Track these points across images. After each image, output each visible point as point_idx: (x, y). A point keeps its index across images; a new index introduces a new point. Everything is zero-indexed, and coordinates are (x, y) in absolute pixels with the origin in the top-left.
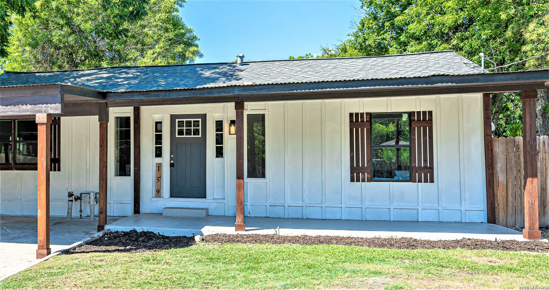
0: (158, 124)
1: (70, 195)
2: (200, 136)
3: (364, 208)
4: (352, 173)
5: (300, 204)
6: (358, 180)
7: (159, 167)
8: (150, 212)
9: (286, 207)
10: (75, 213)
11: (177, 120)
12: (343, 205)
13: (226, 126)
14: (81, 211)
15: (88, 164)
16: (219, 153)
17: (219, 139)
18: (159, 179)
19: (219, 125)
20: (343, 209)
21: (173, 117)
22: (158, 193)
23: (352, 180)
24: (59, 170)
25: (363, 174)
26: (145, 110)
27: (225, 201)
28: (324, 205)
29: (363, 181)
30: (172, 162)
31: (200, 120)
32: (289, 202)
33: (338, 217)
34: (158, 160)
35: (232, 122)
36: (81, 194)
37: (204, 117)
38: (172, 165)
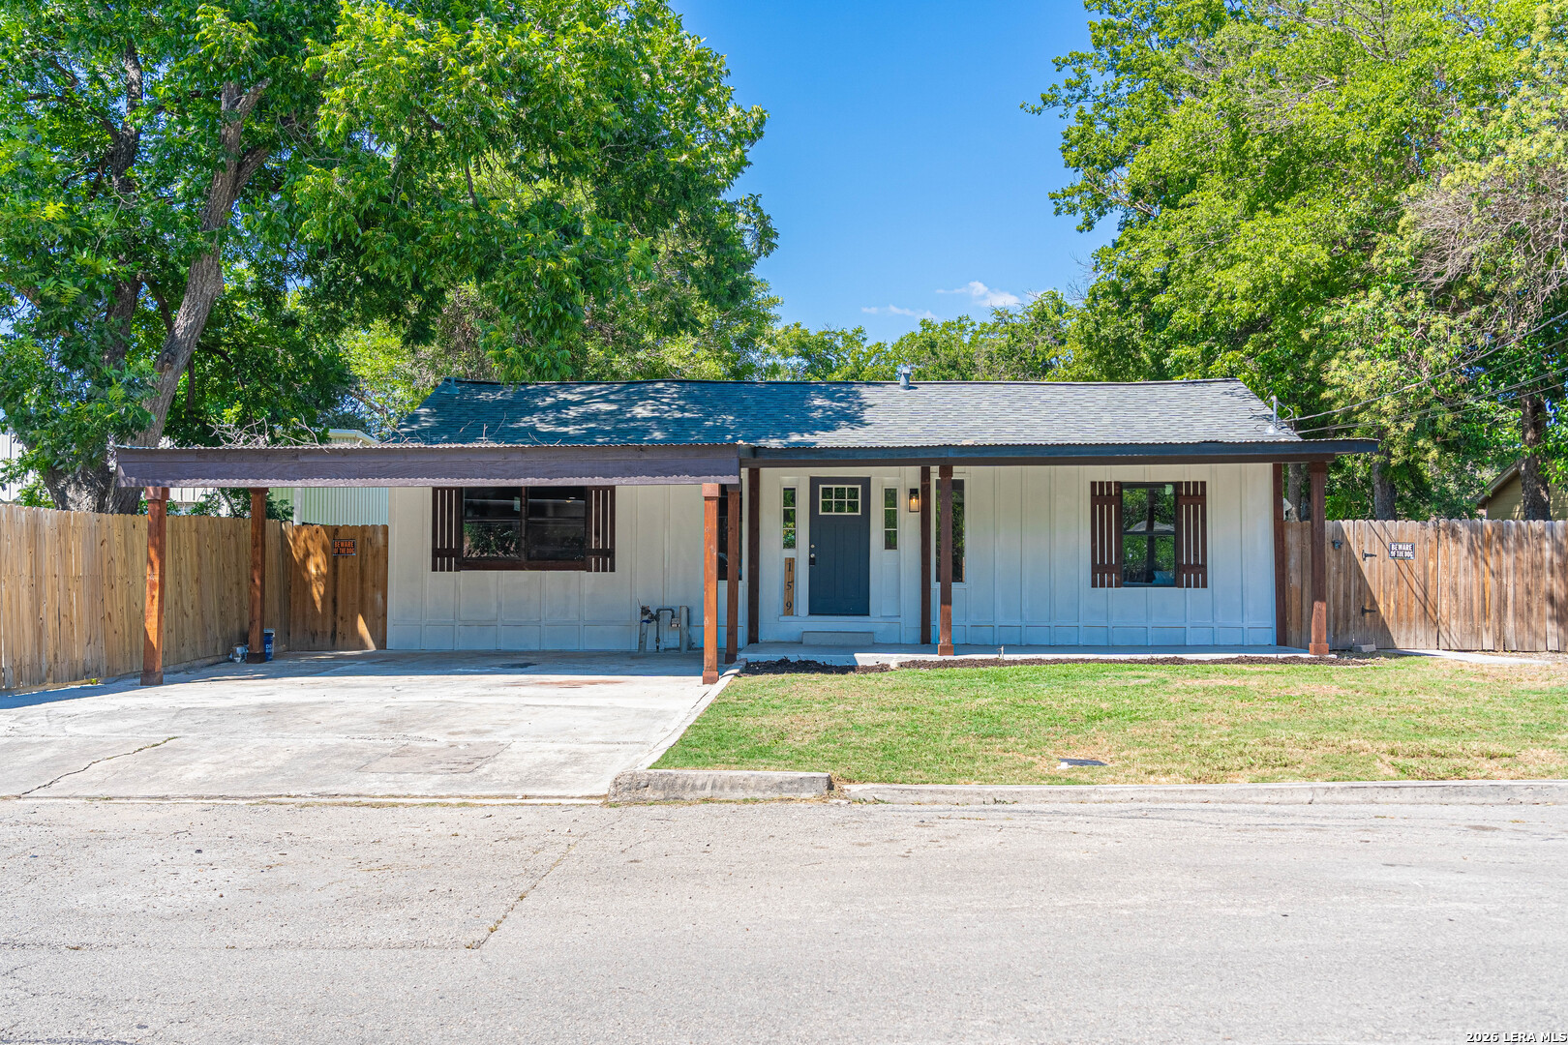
0: (790, 495)
1: (645, 611)
2: (859, 514)
3: (1110, 627)
4: (1094, 574)
5: (1017, 622)
6: (1102, 585)
7: (790, 564)
8: (774, 640)
9: (996, 627)
10: (650, 646)
11: (821, 486)
12: (1081, 624)
13: (902, 498)
14: (658, 640)
15: (666, 559)
16: (891, 542)
17: (891, 520)
18: (790, 584)
19: (891, 496)
20: (1081, 628)
21: (814, 482)
22: (789, 607)
23: (1094, 585)
24: (613, 569)
25: (1110, 576)
26: (766, 473)
27: (900, 620)
28: (1052, 624)
29: (1110, 585)
30: (813, 556)
31: (859, 487)
32: (1001, 620)
33: (1074, 642)
34: (789, 553)
35: (913, 492)
36: (658, 611)
37: (866, 482)
38: (812, 561)
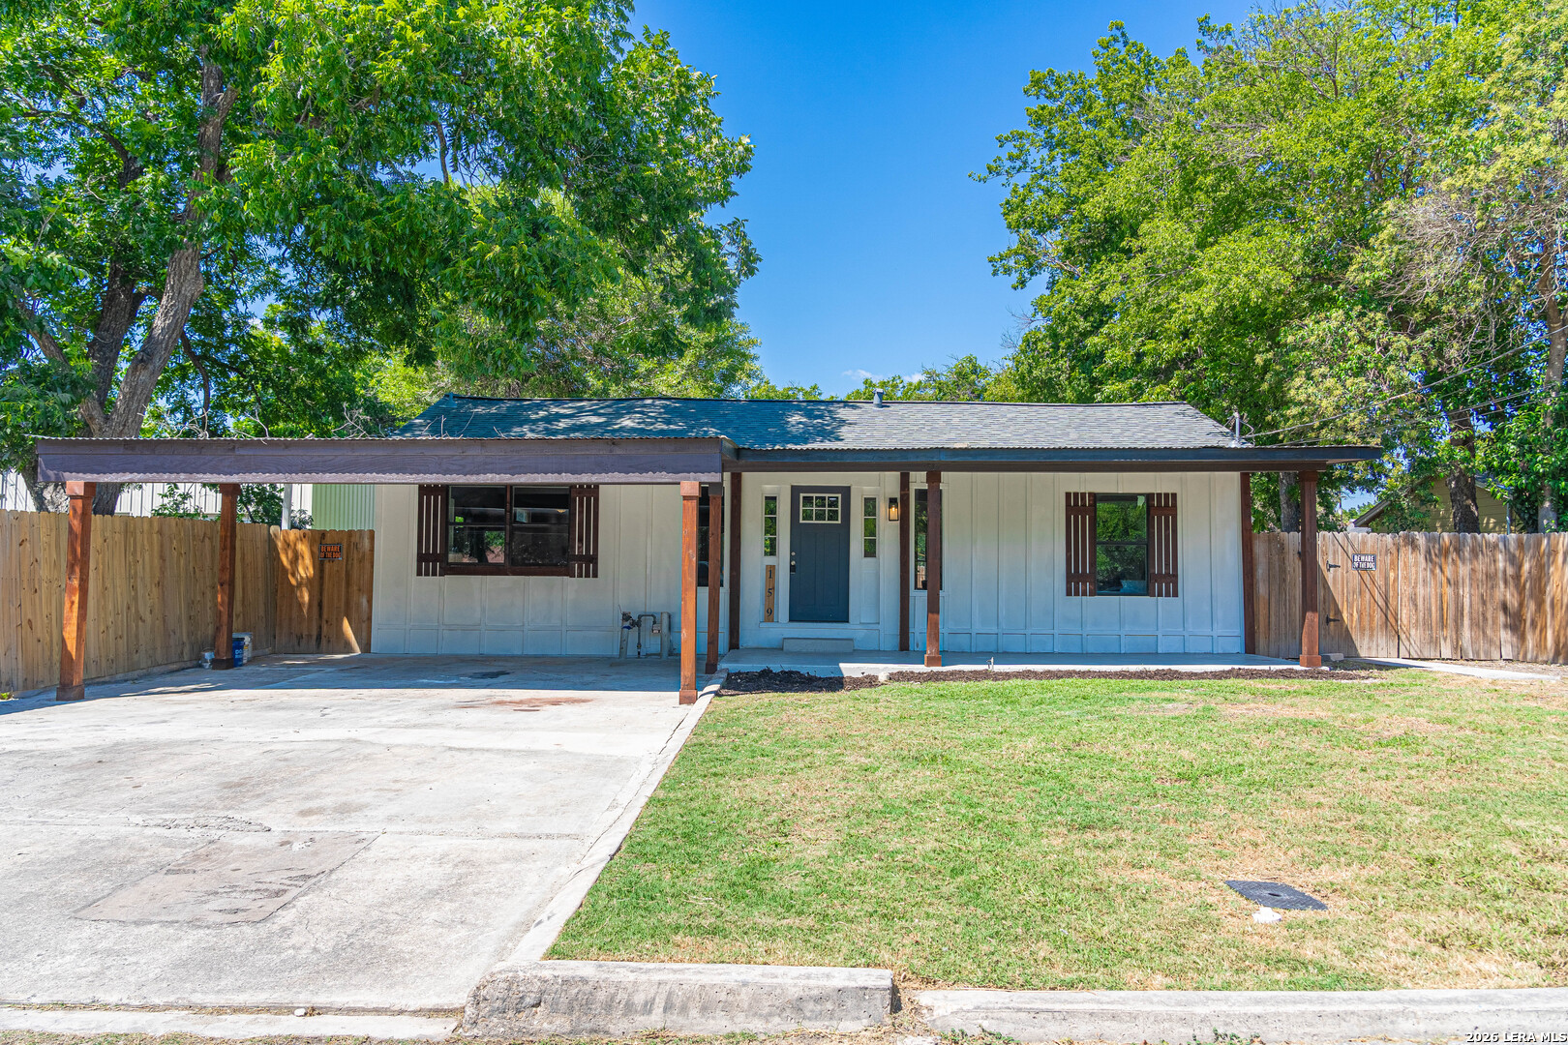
0: (771, 500)
1: (626, 617)
2: (839, 522)
3: (1084, 635)
4: (1068, 583)
5: (994, 630)
6: (1077, 594)
7: (771, 571)
8: (755, 646)
9: (973, 634)
10: (632, 651)
11: (802, 495)
12: (1056, 631)
13: (882, 508)
14: (639, 645)
15: (649, 565)
16: (870, 551)
17: (870, 530)
18: (771, 591)
19: (870, 504)
20: (1056, 636)
21: (795, 490)
22: (770, 614)
23: (1069, 593)
24: (595, 575)
25: (1084, 584)
26: (748, 477)
27: (879, 627)
28: (1029, 632)
29: (1084, 594)
30: (793, 563)
31: (839, 496)
32: (977, 628)
33: (1049, 649)
34: (770, 560)
35: (892, 501)
36: (640, 617)
37: (846, 491)
38: (792, 568)
